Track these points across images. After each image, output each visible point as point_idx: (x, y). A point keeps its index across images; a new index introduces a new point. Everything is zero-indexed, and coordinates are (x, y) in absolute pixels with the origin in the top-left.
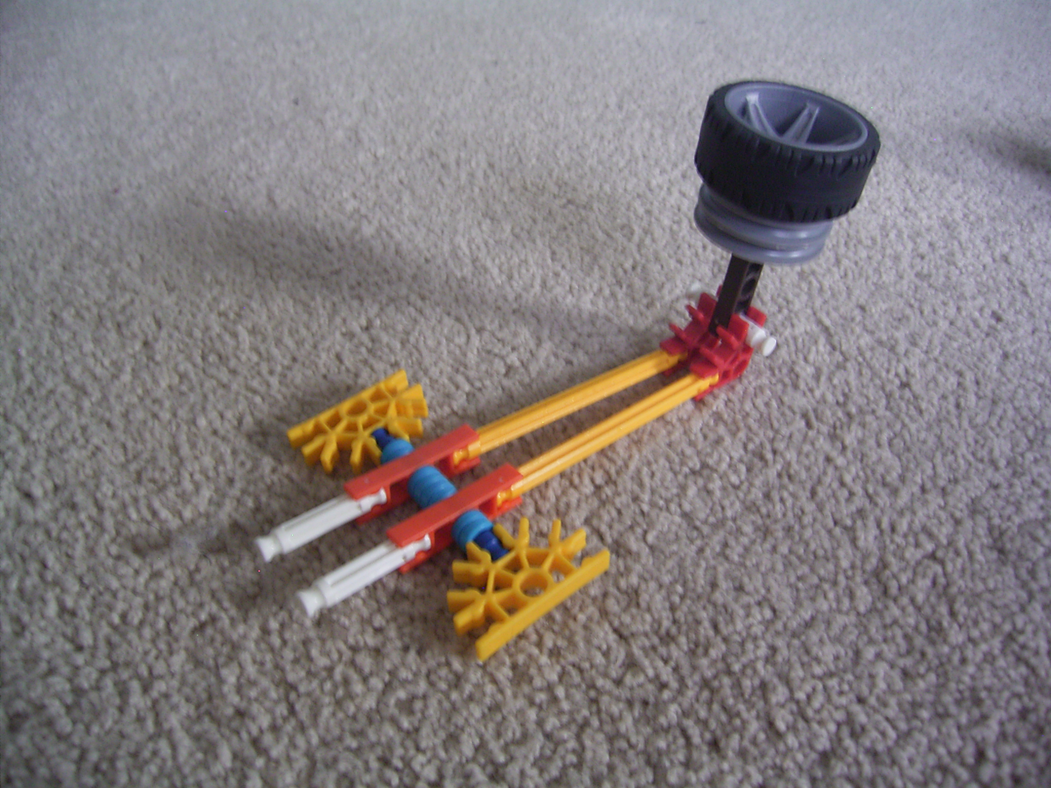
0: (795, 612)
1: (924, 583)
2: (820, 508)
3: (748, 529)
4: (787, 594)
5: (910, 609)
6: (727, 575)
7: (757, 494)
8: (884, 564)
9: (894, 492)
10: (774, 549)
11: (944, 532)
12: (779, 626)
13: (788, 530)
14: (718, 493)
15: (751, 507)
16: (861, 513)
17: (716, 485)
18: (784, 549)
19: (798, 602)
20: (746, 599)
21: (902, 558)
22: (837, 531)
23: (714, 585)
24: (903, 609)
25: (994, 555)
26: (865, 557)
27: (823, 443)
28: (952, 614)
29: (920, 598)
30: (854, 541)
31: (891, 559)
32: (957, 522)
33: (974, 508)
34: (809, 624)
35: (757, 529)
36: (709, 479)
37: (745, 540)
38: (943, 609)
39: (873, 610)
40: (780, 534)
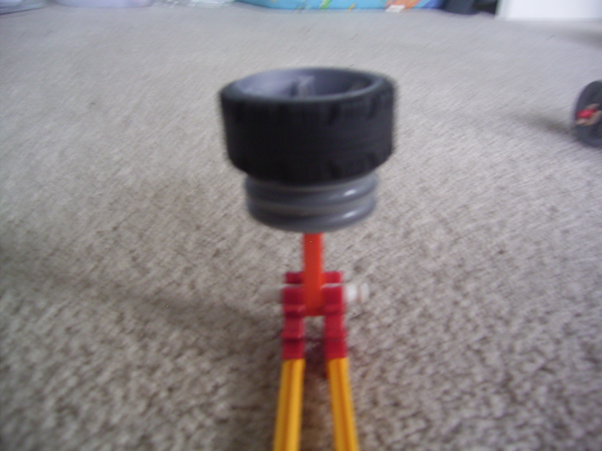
0: (444, 420)
1: (542, 390)
2: (454, 337)
3: (400, 356)
4: (436, 406)
5: (536, 412)
6: (387, 395)
7: (404, 330)
8: (509, 378)
9: (507, 323)
10: (421, 372)
11: (549, 349)
12: (432, 434)
13: (431, 355)
14: (374, 332)
15: (401, 341)
16: (484, 340)
17: (372, 325)
18: (430, 370)
19: (446, 413)
20: (402, 413)
21: (521, 371)
22: (469, 354)
23: (375, 403)
24: (530, 411)
25: (589, 365)
26: (494, 372)
27: (450, 293)
28: (570, 413)
29: (542, 401)
30: (483, 360)
31: (515, 373)
32: (558, 342)
33: (568, 332)
34: (457, 430)
35: (408, 356)
36: (367, 322)
37: (398, 365)
38: (561, 409)
39: (506, 415)
40: (425, 359)
